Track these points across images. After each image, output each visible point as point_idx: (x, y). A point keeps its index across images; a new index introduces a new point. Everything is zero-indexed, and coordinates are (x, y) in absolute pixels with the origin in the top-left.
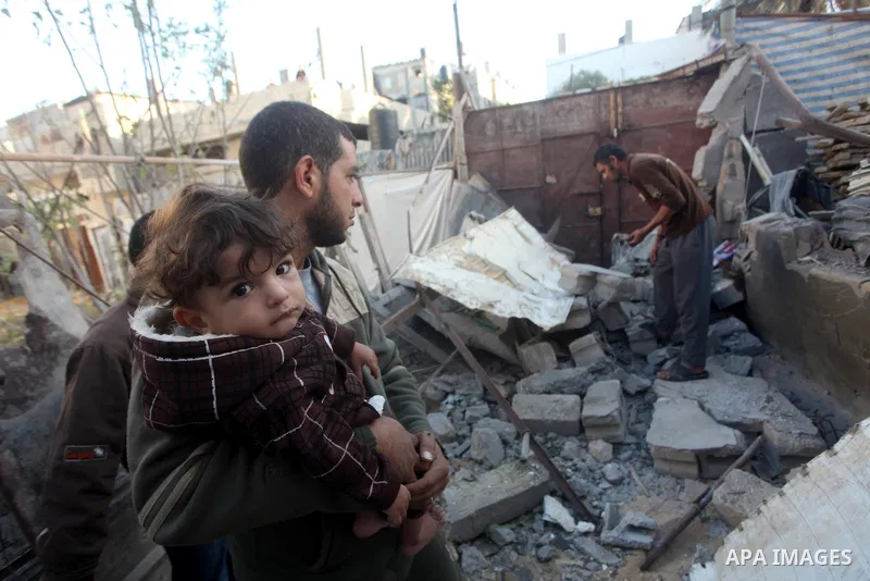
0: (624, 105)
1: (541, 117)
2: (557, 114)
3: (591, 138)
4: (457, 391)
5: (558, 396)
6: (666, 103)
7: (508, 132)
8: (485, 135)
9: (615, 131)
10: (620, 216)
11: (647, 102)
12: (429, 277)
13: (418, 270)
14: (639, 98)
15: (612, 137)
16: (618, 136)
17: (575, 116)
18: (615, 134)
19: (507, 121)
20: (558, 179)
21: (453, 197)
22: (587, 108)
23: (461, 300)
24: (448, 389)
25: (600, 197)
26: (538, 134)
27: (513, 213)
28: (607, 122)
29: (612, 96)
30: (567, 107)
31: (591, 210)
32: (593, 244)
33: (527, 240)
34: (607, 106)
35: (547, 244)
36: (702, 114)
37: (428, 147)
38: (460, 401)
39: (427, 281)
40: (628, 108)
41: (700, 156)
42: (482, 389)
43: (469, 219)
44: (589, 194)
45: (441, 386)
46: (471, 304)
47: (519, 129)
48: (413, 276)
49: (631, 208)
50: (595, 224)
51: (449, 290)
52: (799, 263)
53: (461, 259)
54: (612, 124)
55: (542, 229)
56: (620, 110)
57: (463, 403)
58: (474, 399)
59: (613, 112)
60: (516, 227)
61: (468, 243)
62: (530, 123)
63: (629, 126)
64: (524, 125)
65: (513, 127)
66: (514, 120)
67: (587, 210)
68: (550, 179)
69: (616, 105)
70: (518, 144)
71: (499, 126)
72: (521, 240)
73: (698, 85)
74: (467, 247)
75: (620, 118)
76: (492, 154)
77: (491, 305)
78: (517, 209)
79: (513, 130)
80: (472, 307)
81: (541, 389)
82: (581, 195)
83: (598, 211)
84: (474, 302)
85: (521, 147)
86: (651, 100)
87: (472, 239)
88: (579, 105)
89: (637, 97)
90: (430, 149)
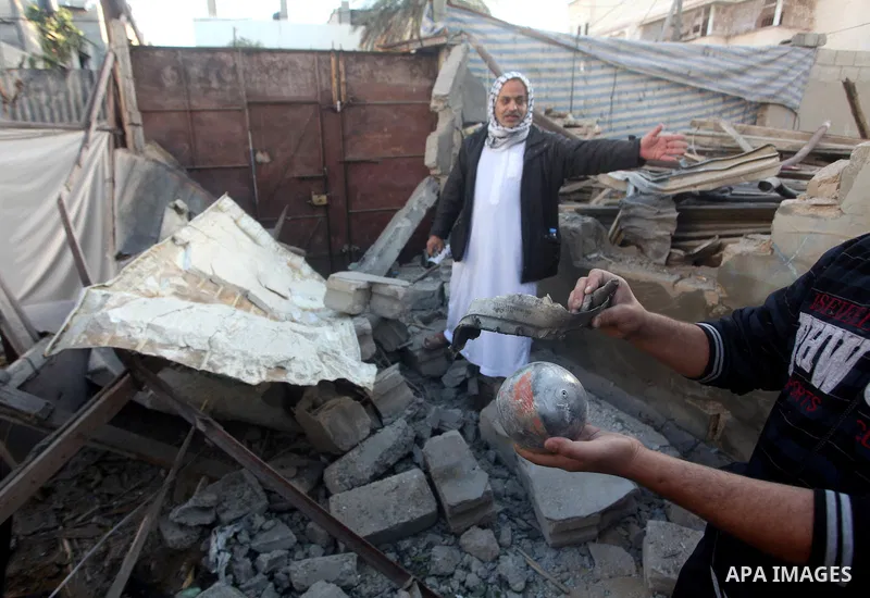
0: (347, 74)
1: (245, 72)
2: (267, 71)
3: (311, 109)
4: (225, 517)
5: (394, 479)
6: (390, 79)
7: (198, 86)
8: (161, 85)
9: (339, 103)
10: (348, 206)
11: (371, 76)
12: (150, 335)
13: (124, 325)
14: (363, 68)
15: (335, 110)
16: (342, 111)
17: (290, 78)
18: (339, 109)
19: (195, 70)
20: (272, 158)
21: (119, 178)
22: (304, 70)
23: (230, 370)
24: (208, 519)
25: (324, 183)
26: (243, 93)
27: (226, 202)
28: (329, 91)
29: (333, 60)
30: (280, 65)
31: (315, 198)
32: (319, 239)
33: (254, 240)
34: (328, 72)
35: (278, 245)
36: (437, 96)
37: (57, 93)
38: (236, 535)
39: (150, 343)
40: (351, 78)
41: (432, 142)
42: (263, 496)
43: (174, 213)
44: (311, 179)
45: (194, 520)
46: (250, 373)
47: (215, 84)
48: (114, 339)
49: (358, 197)
50: (320, 215)
51: (199, 354)
52: (590, 260)
53: (180, 281)
54: (335, 95)
55: (267, 225)
56: (343, 79)
57: (244, 537)
58: (259, 521)
59: (335, 80)
60: (235, 222)
61: (181, 251)
62: (229, 78)
63: (352, 99)
64: (221, 80)
65: (205, 80)
66: (206, 71)
67: (310, 198)
68: (262, 157)
69: (339, 73)
70: (214, 106)
71: (183, 75)
72: (249, 240)
73: (420, 65)
74: (180, 259)
75: (343, 88)
76: (174, 115)
77: (281, 368)
78: (231, 196)
79: (206, 85)
80: (254, 380)
81: (367, 476)
82: (302, 179)
83: (324, 198)
84: (254, 368)
85: (218, 111)
86: (375, 73)
87: (185, 245)
88: (293, 64)
89: (360, 66)
90: (61, 97)
